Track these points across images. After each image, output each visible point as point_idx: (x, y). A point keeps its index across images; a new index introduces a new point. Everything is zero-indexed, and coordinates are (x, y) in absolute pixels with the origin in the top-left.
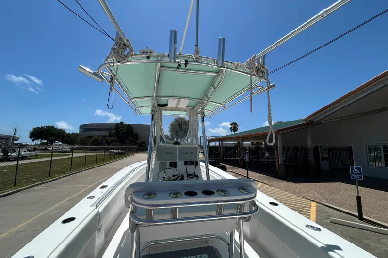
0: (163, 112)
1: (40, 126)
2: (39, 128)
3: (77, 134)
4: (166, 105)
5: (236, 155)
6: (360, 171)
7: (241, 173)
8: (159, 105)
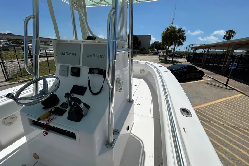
5: (220, 62)
7: (219, 79)
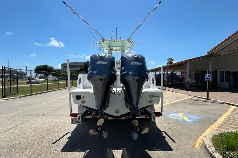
0: (112, 51)
1: (40, 65)
2: (40, 67)
3: (60, 70)
4: (113, 49)
6: (209, 77)
8: (111, 49)
